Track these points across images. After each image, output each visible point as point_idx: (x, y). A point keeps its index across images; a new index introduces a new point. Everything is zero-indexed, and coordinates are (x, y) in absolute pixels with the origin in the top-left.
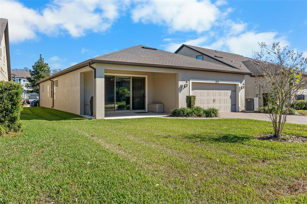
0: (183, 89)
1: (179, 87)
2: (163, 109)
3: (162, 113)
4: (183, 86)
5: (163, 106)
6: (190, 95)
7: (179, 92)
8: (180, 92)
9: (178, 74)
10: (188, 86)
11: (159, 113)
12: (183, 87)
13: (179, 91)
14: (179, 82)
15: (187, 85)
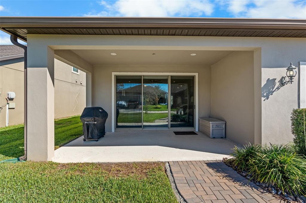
0: (278, 88)
1: (263, 83)
2: (224, 130)
3: (222, 138)
4: (277, 81)
5: (224, 126)
6: (301, 107)
7: (263, 99)
8: (267, 98)
9: (260, 49)
10: (295, 79)
11: (214, 138)
12: (277, 84)
13: (261, 96)
14: (262, 69)
15: (291, 77)
